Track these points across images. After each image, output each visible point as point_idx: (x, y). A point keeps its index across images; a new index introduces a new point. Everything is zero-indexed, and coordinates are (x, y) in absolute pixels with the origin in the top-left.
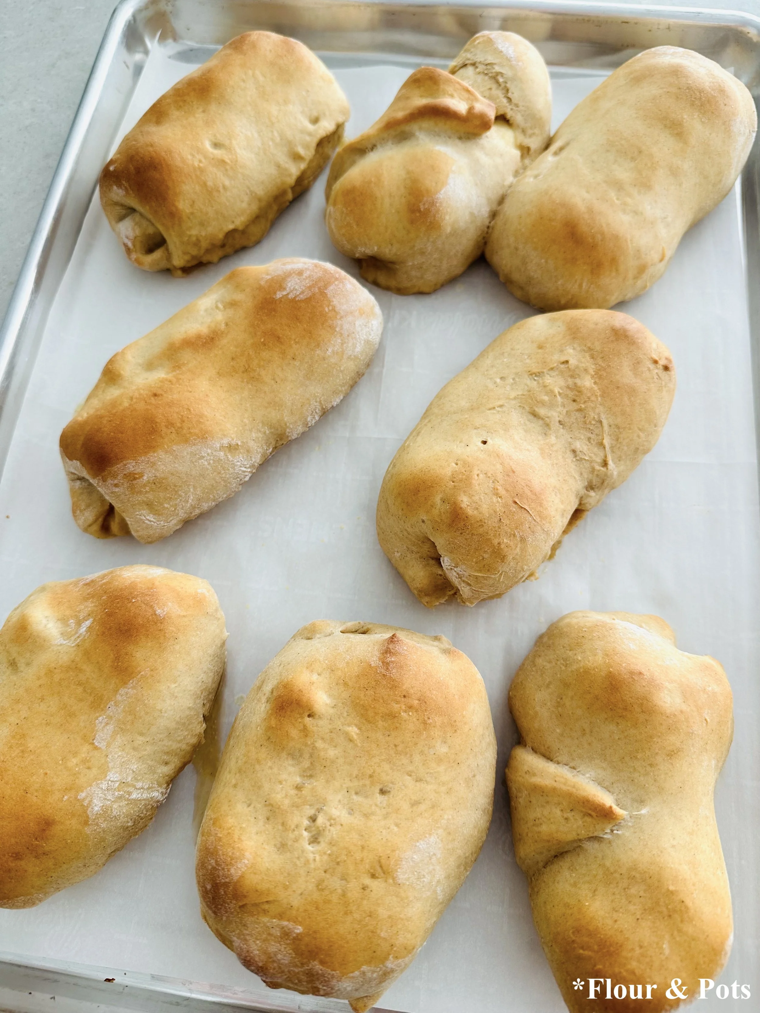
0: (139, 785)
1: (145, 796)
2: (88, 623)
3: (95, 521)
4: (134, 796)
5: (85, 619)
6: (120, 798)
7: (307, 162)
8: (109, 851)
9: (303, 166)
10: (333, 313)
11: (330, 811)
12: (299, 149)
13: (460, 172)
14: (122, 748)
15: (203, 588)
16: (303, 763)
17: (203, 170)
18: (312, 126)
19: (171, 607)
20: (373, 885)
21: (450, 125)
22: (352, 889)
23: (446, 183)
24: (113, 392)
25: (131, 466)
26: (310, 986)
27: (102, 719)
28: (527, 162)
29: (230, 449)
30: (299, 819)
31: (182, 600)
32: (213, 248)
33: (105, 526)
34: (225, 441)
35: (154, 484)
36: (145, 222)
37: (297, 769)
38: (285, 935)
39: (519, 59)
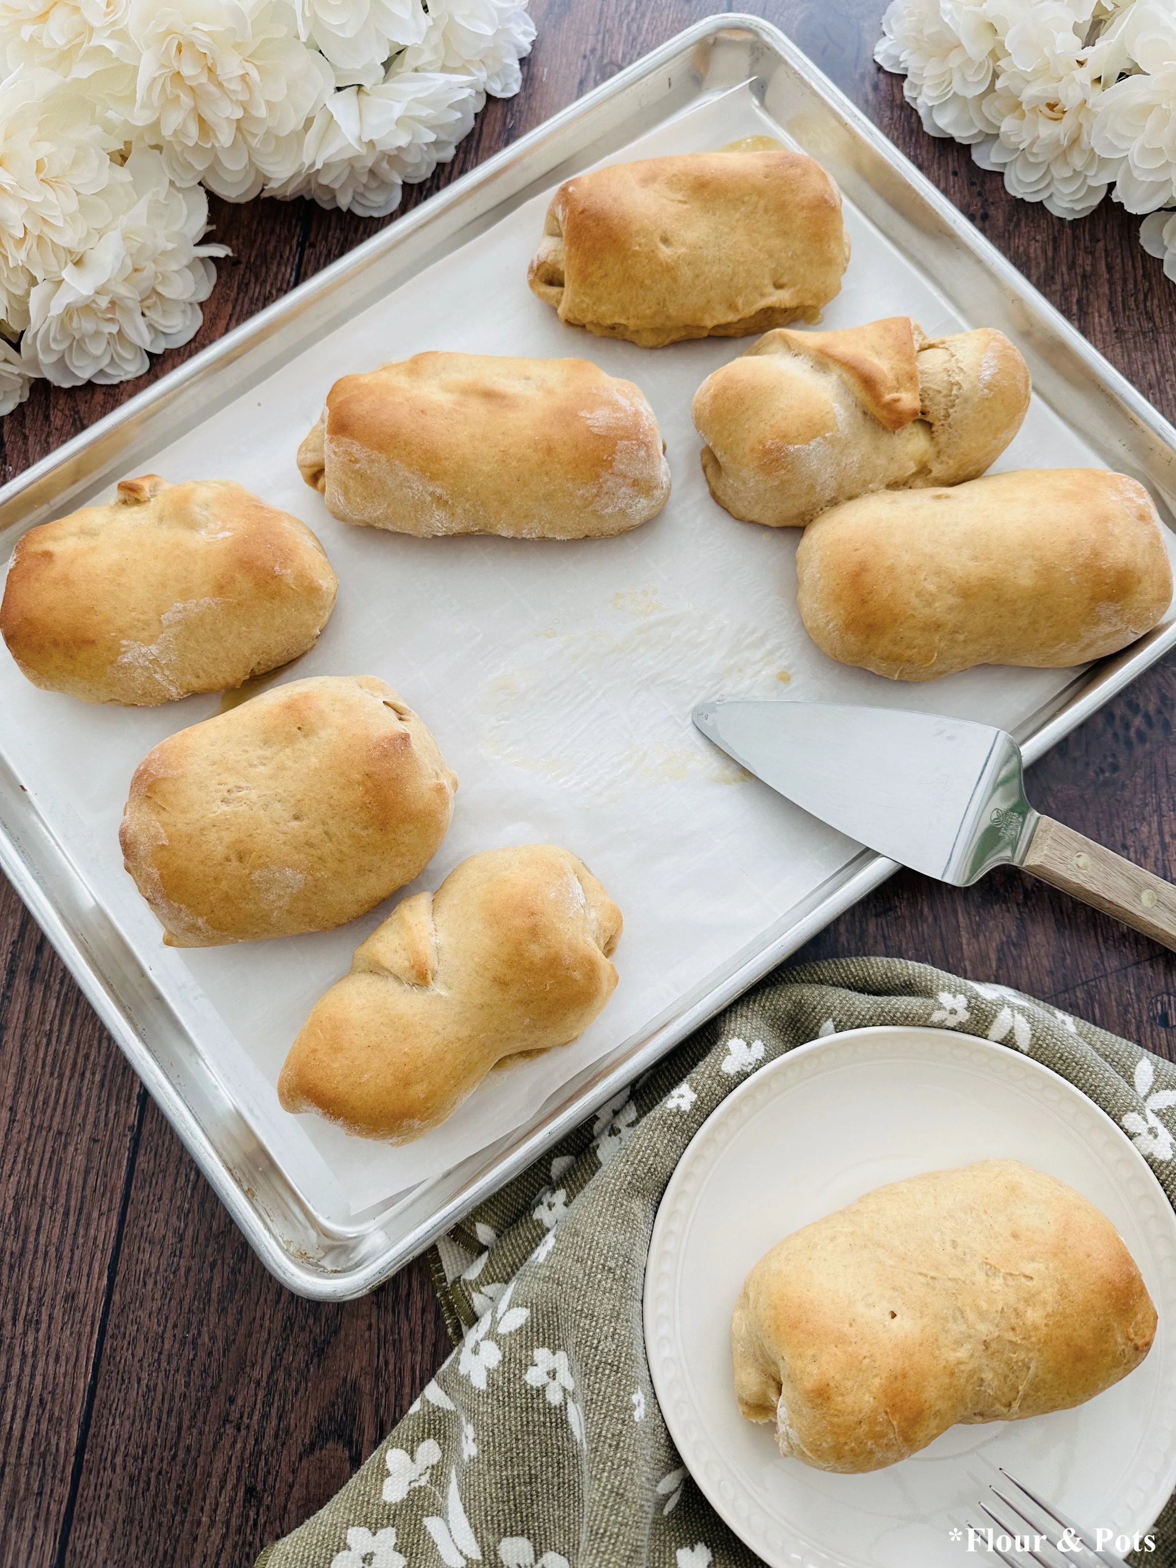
0: (167, 672)
1: (164, 683)
2: (228, 534)
3: (311, 466)
4: (157, 676)
5: (228, 530)
6: (146, 668)
7: (739, 317)
8: (113, 697)
9: (732, 317)
10: (608, 464)
11: (253, 795)
12: (740, 301)
13: (832, 442)
14: (176, 637)
15: (326, 583)
16: (268, 753)
17: (635, 254)
18: (771, 289)
19: (288, 574)
20: (235, 863)
21: (864, 396)
22: (220, 851)
23: (807, 442)
24: (402, 381)
25: (356, 448)
26: (145, 885)
27: (180, 606)
28: (919, 482)
29: (439, 500)
30: (232, 781)
31: (301, 576)
32: (598, 325)
33: (315, 476)
34: (439, 491)
35: (361, 476)
36: (563, 256)
37: (260, 752)
38: (156, 837)
39: (989, 386)
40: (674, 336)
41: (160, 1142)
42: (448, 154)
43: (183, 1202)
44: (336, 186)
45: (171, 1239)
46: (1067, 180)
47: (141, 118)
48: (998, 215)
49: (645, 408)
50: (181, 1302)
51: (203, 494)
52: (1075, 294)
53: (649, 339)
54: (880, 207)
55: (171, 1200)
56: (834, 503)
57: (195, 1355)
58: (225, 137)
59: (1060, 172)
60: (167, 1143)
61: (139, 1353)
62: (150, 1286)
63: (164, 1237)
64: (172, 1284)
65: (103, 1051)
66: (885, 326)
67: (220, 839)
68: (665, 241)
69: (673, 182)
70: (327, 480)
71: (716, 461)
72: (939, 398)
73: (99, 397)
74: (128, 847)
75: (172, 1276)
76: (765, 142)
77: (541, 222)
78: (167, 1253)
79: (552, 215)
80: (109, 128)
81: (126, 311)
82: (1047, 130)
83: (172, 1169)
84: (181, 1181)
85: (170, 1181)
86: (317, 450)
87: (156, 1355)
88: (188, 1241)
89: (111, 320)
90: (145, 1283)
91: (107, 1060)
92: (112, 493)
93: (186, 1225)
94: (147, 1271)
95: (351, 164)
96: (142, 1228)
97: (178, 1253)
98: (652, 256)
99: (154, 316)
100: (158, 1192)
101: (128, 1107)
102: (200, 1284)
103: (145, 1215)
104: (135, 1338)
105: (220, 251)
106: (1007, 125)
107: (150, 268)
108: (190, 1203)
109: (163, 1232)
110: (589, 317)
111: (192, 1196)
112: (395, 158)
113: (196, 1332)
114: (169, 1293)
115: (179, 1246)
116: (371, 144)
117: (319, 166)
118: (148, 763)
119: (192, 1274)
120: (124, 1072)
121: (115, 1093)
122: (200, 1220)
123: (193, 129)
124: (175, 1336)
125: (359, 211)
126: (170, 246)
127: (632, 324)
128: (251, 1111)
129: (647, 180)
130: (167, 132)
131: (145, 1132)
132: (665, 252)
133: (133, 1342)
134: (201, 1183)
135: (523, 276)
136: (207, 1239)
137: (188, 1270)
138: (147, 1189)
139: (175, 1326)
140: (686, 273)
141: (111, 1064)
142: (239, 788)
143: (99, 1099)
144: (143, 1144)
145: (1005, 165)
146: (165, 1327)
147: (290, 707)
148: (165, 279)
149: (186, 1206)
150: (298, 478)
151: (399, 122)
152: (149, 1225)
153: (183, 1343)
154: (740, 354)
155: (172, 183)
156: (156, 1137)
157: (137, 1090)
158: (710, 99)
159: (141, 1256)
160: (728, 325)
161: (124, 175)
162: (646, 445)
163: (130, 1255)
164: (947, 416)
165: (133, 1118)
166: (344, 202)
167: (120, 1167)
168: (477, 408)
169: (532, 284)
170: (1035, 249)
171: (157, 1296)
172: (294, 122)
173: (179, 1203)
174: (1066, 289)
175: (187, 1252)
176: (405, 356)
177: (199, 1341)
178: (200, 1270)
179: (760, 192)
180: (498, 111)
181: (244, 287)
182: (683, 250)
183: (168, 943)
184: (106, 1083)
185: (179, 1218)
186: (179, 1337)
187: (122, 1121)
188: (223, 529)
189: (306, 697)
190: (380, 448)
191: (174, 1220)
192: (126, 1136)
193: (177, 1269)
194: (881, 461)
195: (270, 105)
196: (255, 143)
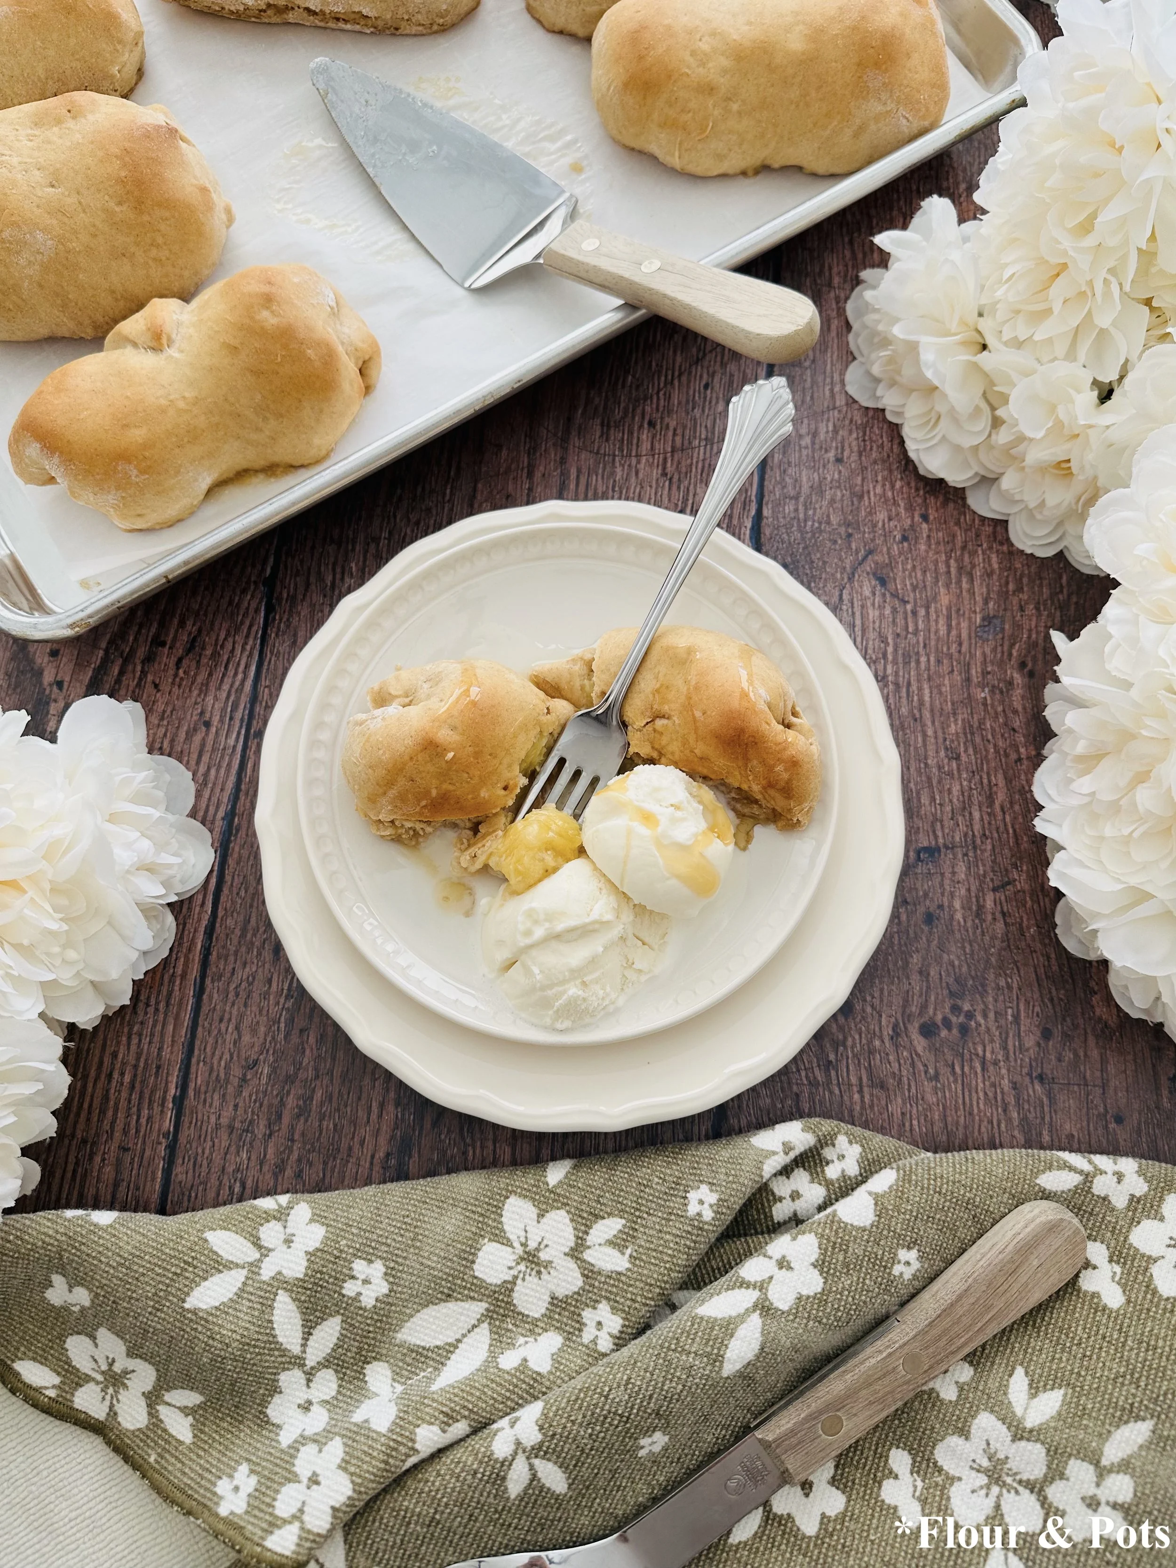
65: (133, 1048)
91: (138, 1059)
101: (162, 1112)
120: (157, 1071)
121: (147, 1096)
141: (142, 1065)
143: (129, 1102)
144: (180, 1153)
156: (194, 1145)
165: (168, 1124)
167: (153, 1179)
184: (137, 1085)
187: (156, 1126)
192: (160, 1143)
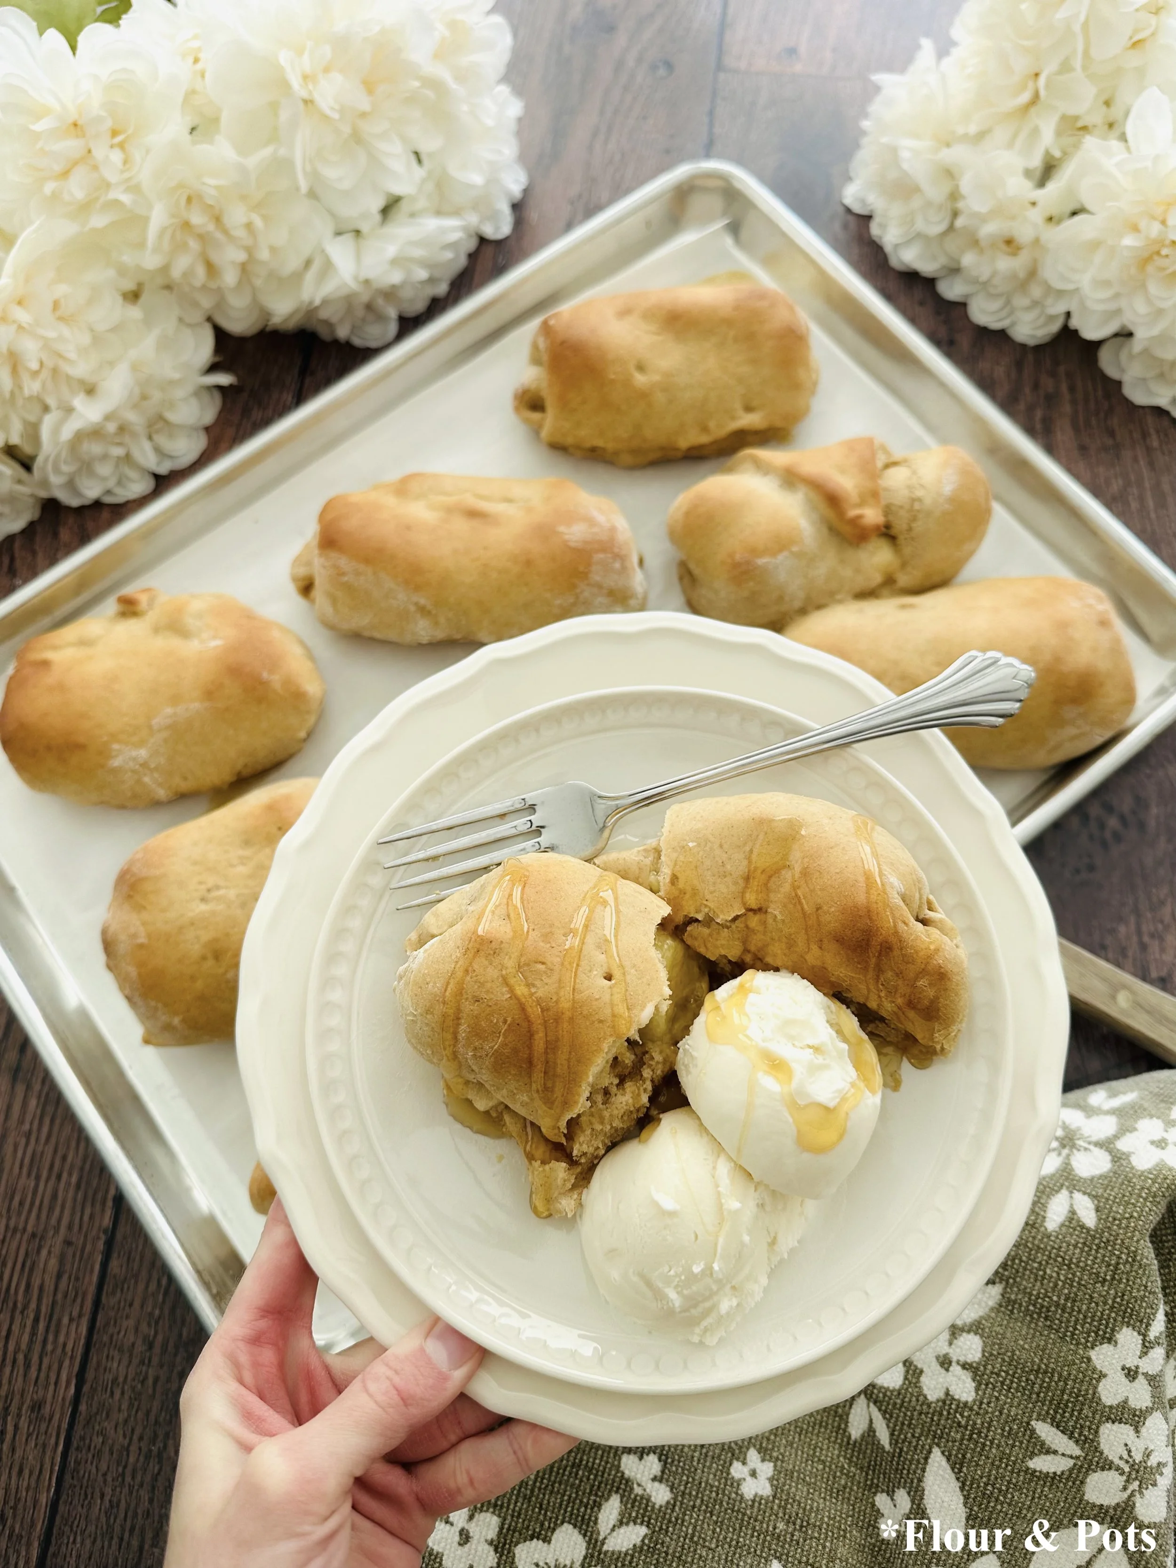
0: (156, 775)
1: (153, 786)
2: (219, 642)
3: (303, 579)
4: (146, 779)
5: (220, 638)
6: (136, 772)
7: (712, 439)
8: (104, 799)
9: (704, 439)
10: (584, 575)
11: (232, 893)
12: (712, 424)
13: (799, 555)
14: (166, 741)
15: (312, 688)
16: (247, 852)
17: (612, 382)
18: (740, 412)
19: (276, 680)
20: (210, 962)
21: (830, 514)
22: (196, 950)
23: (774, 554)
24: (390, 501)
25: (344, 562)
26: (123, 981)
27: (169, 710)
28: (885, 592)
29: (423, 610)
30: (211, 881)
31: (288, 682)
32: (578, 447)
33: (306, 588)
34: (422, 601)
35: (349, 588)
36: (544, 385)
37: (241, 852)
38: (134, 936)
39: (951, 500)
40: (652, 456)
41: (134, 1246)
42: (442, 289)
43: (154, 1308)
44: (334, 320)
45: (140, 1347)
46: (1028, 309)
47: (151, 261)
48: (964, 341)
49: (621, 524)
50: (148, 1413)
51: (197, 605)
52: (1039, 414)
53: (627, 459)
54: (849, 333)
55: (142, 1307)
56: (803, 611)
57: (160, 1470)
58: (230, 278)
59: (1021, 301)
60: (140, 1247)
61: (104, 1467)
62: (117, 1395)
63: (133, 1345)
64: (140, 1394)
66: (851, 445)
67: (197, 938)
68: (641, 368)
69: (648, 315)
70: (318, 593)
71: (690, 573)
72: (902, 513)
73: (106, 515)
74: (109, 945)
75: (139, 1386)
76: (740, 276)
77: (525, 351)
78: (135, 1361)
79: (535, 346)
80: (122, 271)
81: (134, 435)
82: (1005, 264)
83: (144, 1274)
84: (153, 1287)
85: (141, 1286)
86: (309, 564)
87: (120, 1469)
88: (157, 1349)
89: (120, 444)
90: (112, 1393)
91: (84, 1163)
92: (110, 606)
93: (156, 1333)
94: (115, 1380)
95: (349, 300)
96: (112, 1336)
97: (146, 1361)
98: (627, 383)
99: (161, 440)
100: (129, 1298)
101: (103, 1210)
102: (167, 1395)
103: (115, 1322)
104: (100, 1451)
105: (224, 379)
106: (968, 260)
107: (157, 396)
108: (161, 1309)
109: (132, 1339)
110: (569, 440)
111: (164, 1302)
112: (390, 294)
113: (161, 1445)
114: (136, 1404)
115: (148, 1354)
116: (367, 282)
117: (317, 302)
118: (132, 862)
119: (159, 1384)
120: (101, 1174)
121: (90, 1196)
122: (170, 1327)
123: (201, 272)
124: (140, 1449)
125: (357, 342)
126: (177, 376)
127: (610, 446)
128: (224, 1213)
129: (625, 312)
130: (176, 273)
131: (119, 1236)
132: (640, 379)
133: (99, 1454)
134: (172, 1289)
135: (507, 401)
136: (176, 1347)
137: (156, 1380)
138: (118, 1294)
139: (141, 1439)
140: (660, 398)
141: (87, 1166)
142: (218, 887)
143: (75, 1201)
144: (116, 1248)
145: (967, 296)
146: (131, 1439)
147: (271, 808)
148: (171, 405)
149: (157, 1312)
150: (291, 590)
151: (395, 262)
152: (119, 1333)
153: (148, 1457)
154: (714, 472)
155: (181, 320)
156: (129, 1242)
157: (112, 1192)
158: (687, 238)
159: (109, 1365)
160: (701, 447)
161: (135, 312)
162: (621, 558)
163: (99, 1364)
164: (910, 529)
165: (107, 1221)
166: (342, 333)
167: (92, 1271)
168: (461, 525)
169: (517, 409)
170: (1000, 372)
171: (124, 1406)
172: (293, 263)
173: (149, 1309)
174: (1031, 409)
175: (155, 1360)
176: (394, 475)
177: (165, 1455)
178: (169, 1380)
179: (728, 322)
180: (489, 251)
181: (246, 412)
182: (656, 378)
183: (147, 1041)
184: (82, 1186)
185: (149, 1325)
186: (144, 1449)
187: (97, 1224)
188: (215, 637)
189: (287, 798)
190: (367, 561)
191: (144, 1327)
192: (100, 1239)
193: (146, 1378)
194: (847, 572)
195: (273, 250)
196: (258, 282)
